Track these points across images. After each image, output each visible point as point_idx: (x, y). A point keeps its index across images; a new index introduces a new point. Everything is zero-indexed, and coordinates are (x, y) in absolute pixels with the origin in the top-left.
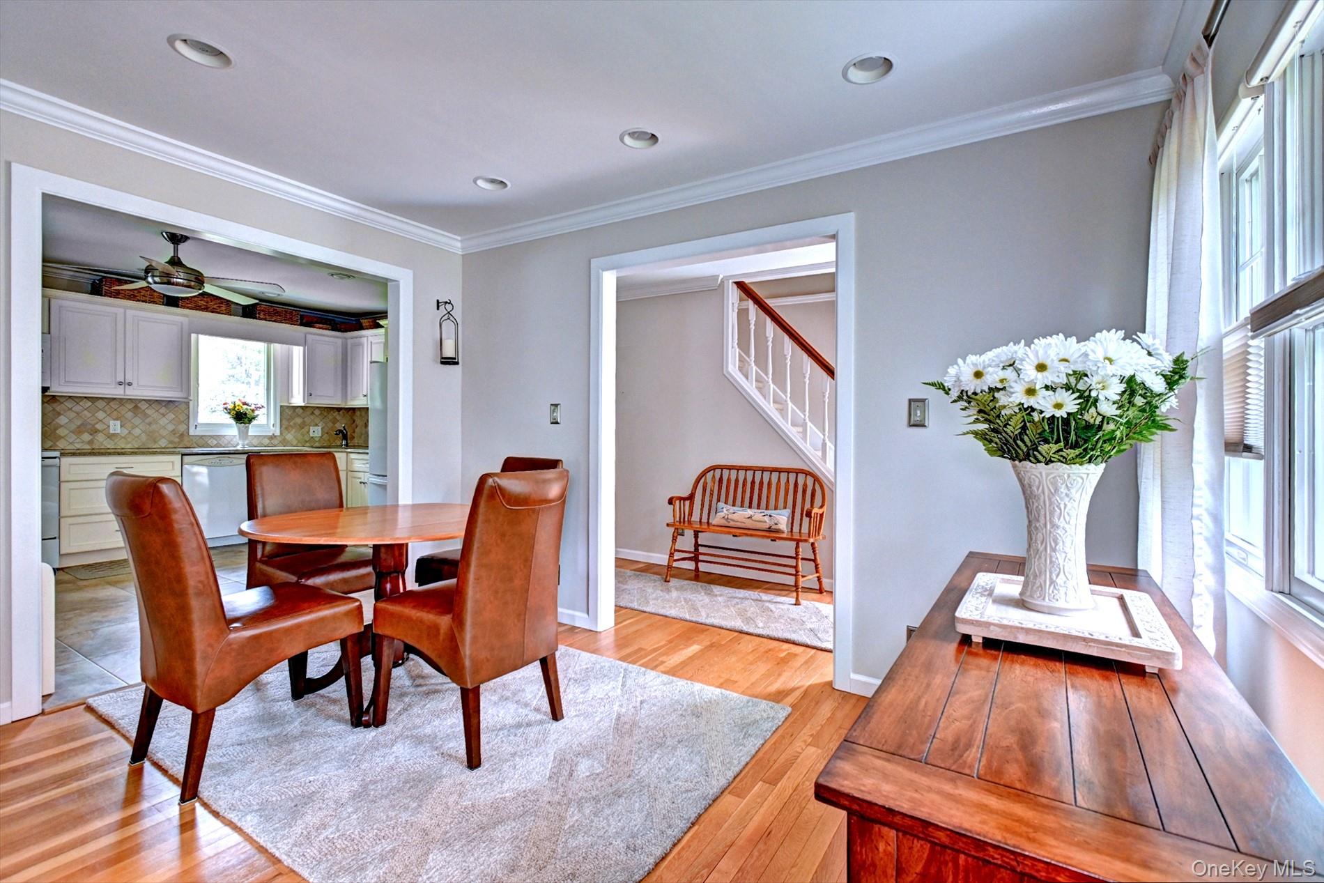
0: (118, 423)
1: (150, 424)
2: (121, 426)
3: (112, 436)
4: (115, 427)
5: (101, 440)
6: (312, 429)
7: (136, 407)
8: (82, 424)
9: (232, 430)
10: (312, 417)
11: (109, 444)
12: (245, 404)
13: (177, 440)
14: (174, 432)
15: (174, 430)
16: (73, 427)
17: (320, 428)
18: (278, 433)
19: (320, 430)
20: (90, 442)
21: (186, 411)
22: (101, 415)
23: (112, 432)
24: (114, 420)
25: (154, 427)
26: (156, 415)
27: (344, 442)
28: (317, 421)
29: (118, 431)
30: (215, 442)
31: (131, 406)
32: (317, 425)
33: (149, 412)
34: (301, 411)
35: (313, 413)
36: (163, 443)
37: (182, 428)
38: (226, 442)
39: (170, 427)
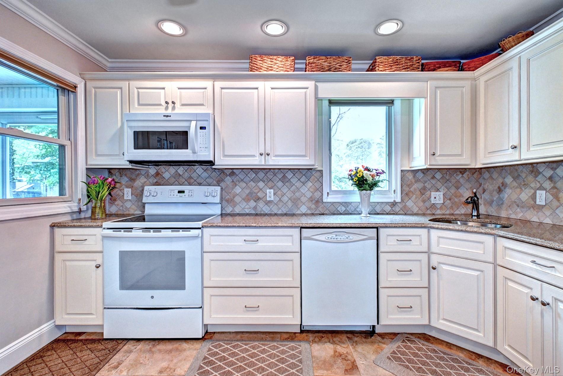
0: (272, 191)
1: (294, 192)
2: (274, 194)
3: (268, 203)
4: (270, 194)
5: (261, 206)
6: (433, 194)
7: (284, 176)
8: (250, 193)
9: (356, 197)
10: (433, 181)
11: (266, 210)
12: (367, 169)
13: (313, 206)
14: (311, 199)
15: (311, 197)
16: (244, 196)
17: (442, 193)
18: (398, 200)
19: (442, 196)
20: (255, 208)
21: (320, 180)
22: (261, 184)
23: (268, 199)
24: (270, 189)
25: (297, 194)
26: (298, 184)
27: (475, 213)
28: (439, 185)
29: (272, 199)
30: (344, 209)
31: (280, 176)
32: (438, 190)
33: (294, 180)
34: (422, 175)
35: (433, 177)
36: (303, 209)
37: (317, 195)
38: (353, 209)
39: (309, 194)
